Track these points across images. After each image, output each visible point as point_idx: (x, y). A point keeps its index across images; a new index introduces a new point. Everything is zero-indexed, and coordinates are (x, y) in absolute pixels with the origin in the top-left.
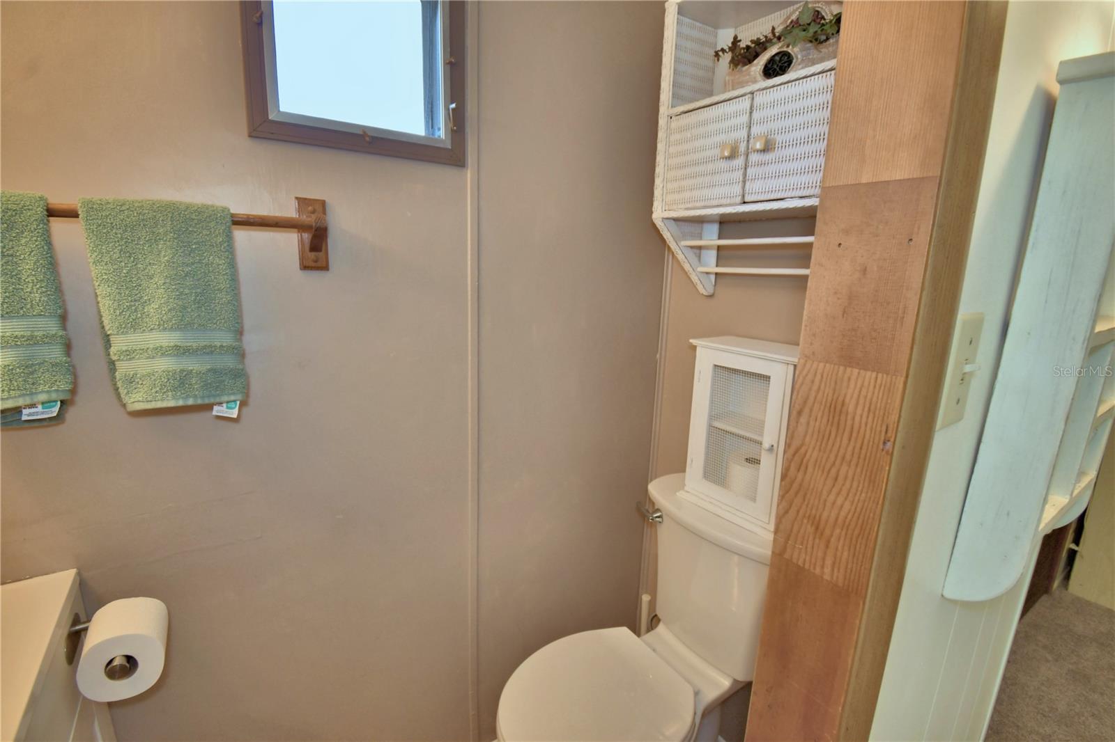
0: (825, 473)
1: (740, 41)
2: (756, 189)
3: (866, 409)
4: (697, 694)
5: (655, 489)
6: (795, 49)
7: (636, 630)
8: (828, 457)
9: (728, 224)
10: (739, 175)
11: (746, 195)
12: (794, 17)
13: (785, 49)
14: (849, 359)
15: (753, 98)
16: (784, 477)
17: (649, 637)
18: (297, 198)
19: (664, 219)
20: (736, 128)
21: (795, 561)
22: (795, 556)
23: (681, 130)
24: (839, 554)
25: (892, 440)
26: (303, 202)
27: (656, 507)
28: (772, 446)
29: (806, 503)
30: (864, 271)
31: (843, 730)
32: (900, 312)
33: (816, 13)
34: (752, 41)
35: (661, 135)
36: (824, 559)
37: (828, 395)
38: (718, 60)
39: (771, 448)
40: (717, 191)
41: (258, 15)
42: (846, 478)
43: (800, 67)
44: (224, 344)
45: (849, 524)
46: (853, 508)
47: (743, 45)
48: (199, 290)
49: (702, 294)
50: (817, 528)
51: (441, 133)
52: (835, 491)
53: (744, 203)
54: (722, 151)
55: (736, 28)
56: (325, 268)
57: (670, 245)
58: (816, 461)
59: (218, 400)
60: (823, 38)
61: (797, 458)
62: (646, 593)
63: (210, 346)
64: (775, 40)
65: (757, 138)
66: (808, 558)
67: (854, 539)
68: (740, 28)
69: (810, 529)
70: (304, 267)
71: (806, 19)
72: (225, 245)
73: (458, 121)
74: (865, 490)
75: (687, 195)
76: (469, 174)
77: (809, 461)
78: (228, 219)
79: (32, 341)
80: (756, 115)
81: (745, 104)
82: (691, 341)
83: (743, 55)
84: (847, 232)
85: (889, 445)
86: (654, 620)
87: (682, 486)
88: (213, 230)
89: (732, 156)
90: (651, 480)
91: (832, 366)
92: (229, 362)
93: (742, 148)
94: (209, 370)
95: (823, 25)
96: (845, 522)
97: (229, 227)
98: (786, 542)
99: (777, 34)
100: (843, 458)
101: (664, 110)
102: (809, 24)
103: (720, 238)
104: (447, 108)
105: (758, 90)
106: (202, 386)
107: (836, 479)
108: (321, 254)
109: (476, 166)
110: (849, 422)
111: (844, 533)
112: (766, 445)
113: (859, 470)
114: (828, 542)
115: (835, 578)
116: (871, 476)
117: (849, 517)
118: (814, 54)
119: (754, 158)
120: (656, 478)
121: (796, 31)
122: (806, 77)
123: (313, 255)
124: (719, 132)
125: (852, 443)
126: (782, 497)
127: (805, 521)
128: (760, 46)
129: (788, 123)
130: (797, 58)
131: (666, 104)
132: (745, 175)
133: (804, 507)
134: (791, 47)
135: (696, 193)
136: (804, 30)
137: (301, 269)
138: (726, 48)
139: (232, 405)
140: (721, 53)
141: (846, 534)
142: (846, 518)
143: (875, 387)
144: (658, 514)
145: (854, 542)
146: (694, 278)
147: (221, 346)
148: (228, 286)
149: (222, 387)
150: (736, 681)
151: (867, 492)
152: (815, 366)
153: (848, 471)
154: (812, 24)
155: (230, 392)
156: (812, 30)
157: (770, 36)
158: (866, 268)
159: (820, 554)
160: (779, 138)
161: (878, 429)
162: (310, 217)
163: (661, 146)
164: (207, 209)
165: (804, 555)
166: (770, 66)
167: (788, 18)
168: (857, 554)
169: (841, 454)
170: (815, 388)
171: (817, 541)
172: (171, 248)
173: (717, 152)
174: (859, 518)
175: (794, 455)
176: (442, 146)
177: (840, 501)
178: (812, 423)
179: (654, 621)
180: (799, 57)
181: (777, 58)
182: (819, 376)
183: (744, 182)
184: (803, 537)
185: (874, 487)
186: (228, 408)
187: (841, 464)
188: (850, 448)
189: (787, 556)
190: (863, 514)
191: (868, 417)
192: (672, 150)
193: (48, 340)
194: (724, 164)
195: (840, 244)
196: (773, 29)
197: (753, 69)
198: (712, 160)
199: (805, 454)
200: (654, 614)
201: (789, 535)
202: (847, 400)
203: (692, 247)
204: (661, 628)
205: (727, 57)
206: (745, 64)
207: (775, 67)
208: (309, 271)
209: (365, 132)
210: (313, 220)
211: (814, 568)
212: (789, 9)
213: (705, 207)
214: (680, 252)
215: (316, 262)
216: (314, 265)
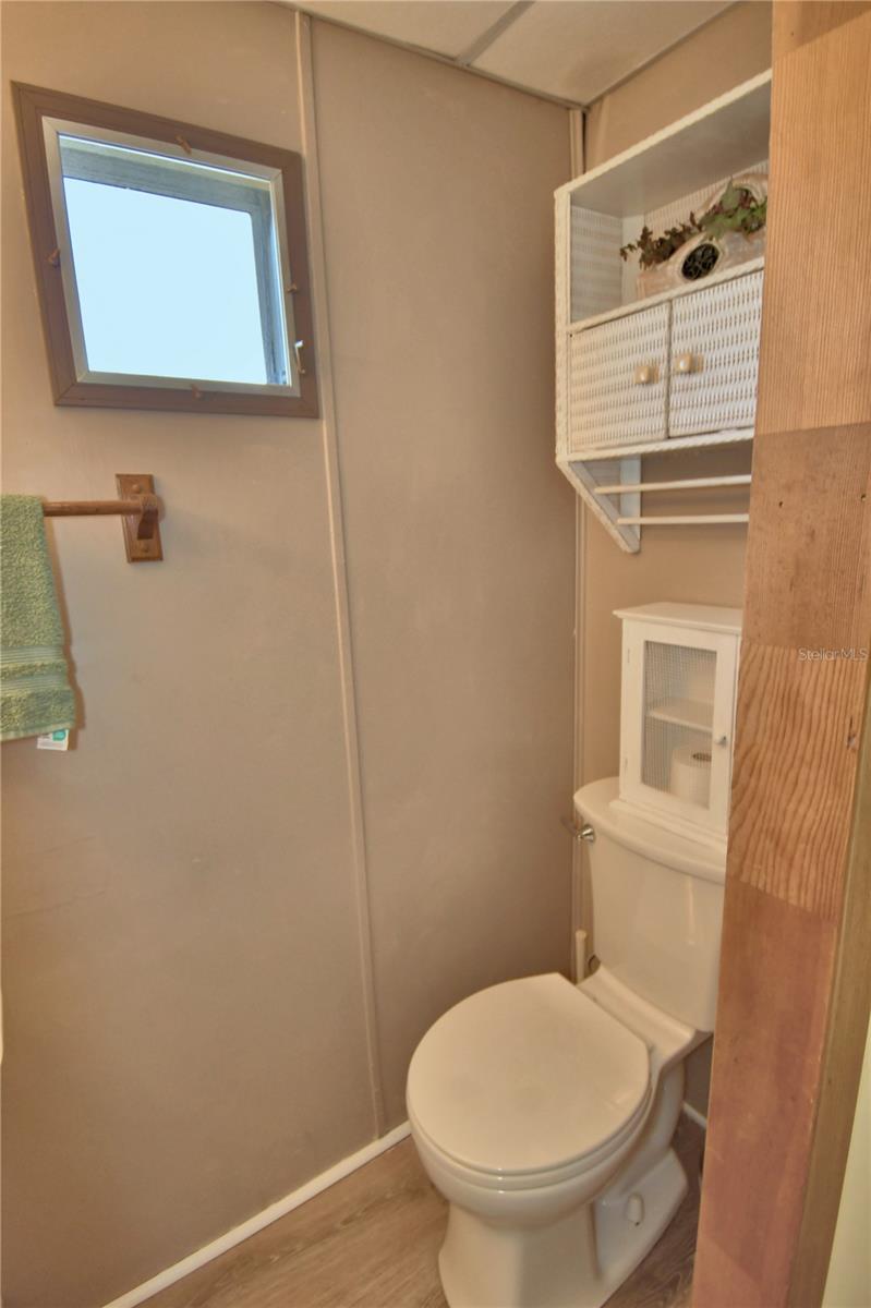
0: (782, 777)
1: (651, 233)
2: (682, 419)
3: (826, 699)
4: (651, 1051)
5: (585, 801)
6: (721, 241)
7: (571, 977)
8: (784, 759)
9: (652, 465)
10: (660, 404)
11: (671, 429)
12: (716, 201)
13: (707, 242)
14: (801, 641)
15: (671, 308)
16: (734, 784)
17: (588, 983)
18: (118, 476)
19: (572, 463)
20: (653, 345)
21: (753, 883)
22: (754, 879)
23: (585, 350)
24: (805, 873)
25: (858, 735)
26: (125, 481)
27: (585, 823)
28: (725, 738)
29: (763, 813)
30: (812, 534)
31: (825, 1082)
32: (858, 583)
33: (744, 194)
34: (666, 233)
35: (560, 357)
36: (788, 880)
37: (779, 685)
38: (625, 259)
39: (723, 741)
40: (634, 425)
41: (54, 255)
42: (807, 784)
43: (728, 263)
44: (46, 663)
45: (815, 836)
46: (818, 818)
47: (655, 237)
48: (10, 600)
49: (626, 552)
50: (777, 844)
51: (287, 378)
52: (794, 799)
53: (669, 438)
54: (638, 375)
55: (645, 214)
56: (159, 557)
57: (582, 494)
58: (771, 764)
59: (43, 731)
60: (754, 226)
61: (748, 762)
62: (581, 928)
63: (30, 667)
64: (695, 230)
65: (682, 356)
66: (769, 880)
67: (822, 853)
68: (651, 215)
69: (770, 845)
70: (134, 559)
71: (732, 203)
72: (38, 542)
73: (306, 363)
74: (830, 796)
75: (598, 431)
76: (325, 427)
77: (761, 764)
78: (40, 510)
80: (677, 328)
81: (661, 314)
82: (615, 612)
83: (657, 250)
84: (789, 488)
85: (855, 742)
86: (593, 963)
87: (615, 794)
88: (21, 525)
89: (651, 380)
90: (577, 789)
91: (782, 650)
92: (54, 684)
93: (662, 370)
94: (31, 696)
95: (753, 210)
96: (809, 834)
97: (41, 520)
98: (742, 863)
99: (697, 222)
100: (803, 759)
101: (562, 326)
102: (736, 210)
103: (643, 481)
104: (292, 347)
105: (678, 296)
106: (24, 716)
107: (796, 783)
108: (152, 542)
109: (333, 416)
110: (807, 716)
111: (809, 847)
112: (717, 737)
113: (822, 772)
114: (792, 859)
115: (802, 901)
116: (836, 779)
117: (815, 828)
118: (744, 246)
119: (678, 381)
120: (583, 785)
121: (720, 219)
122: (735, 278)
123: (142, 544)
124: (631, 352)
125: (811, 742)
126: (734, 808)
127: (763, 836)
128: (677, 238)
129: (718, 335)
130: (724, 253)
131: (564, 318)
132: (668, 403)
133: (760, 819)
134: (714, 239)
135: (609, 429)
136: (730, 217)
137: (129, 561)
138: (634, 243)
139: (60, 735)
140: (628, 251)
141: (812, 849)
142: (811, 829)
143: (834, 672)
144: (588, 831)
145: (821, 858)
146: (614, 533)
147: (43, 665)
148: (45, 592)
149: (47, 714)
150: (698, 1033)
151: (833, 799)
152: (762, 648)
153: (809, 775)
154: (740, 209)
155: (57, 720)
156: (740, 217)
157: (689, 224)
158: (814, 532)
159: (783, 875)
160: (708, 356)
161: (841, 722)
162: (135, 498)
163: (560, 372)
164: (13, 500)
165: (764, 876)
166: (690, 264)
167: (711, 199)
168: (826, 873)
169: (799, 753)
170: (763, 676)
171: (778, 858)
173: (631, 376)
174: (825, 829)
175: (744, 758)
176: (288, 395)
177: (801, 811)
178: (763, 718)
179: (592, 965)
180: (727, 250)
181: (700, 253)
182: (767, 662)
183: (668, 413)
184: (762, 855)
185: (840, 792)
186: (55, 739)
187: (800, 767)
188: (810, 747)
189: (744, 878)
190: (829, 825)
191: (828, 708)
192: (576, 376)
194: (640, 391)
195: (781, 504)
196: (692, 215)
197: (670, 268)
198: (626, 387)
199: (756, 758)
200: (590, 956)
201: (746, 853)
202: (802, 691)
203: (607, 495)
204: (602, 972)
205: (638, 253)
206: (659, 262)
207: (697, 264)
208: (140, 564)
210: (141, 503)
211: (778, 892)
212: (710, 187)
213: (621, 446)
214: (593, 502)
215: (146, 551)
216: (144, 555)
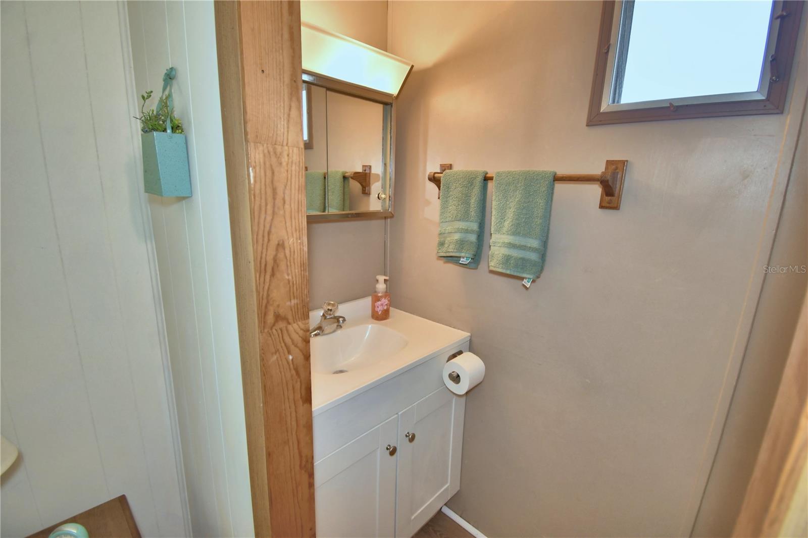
18: (606, 160)
26: (610, 163)
41: (606, 47)
48: (528, 216)
56: (616, 208)
59: (524, 276)
63: (525, 246)
70: (601, 207)
76: (788, 119)
78: (552, 178)
79: (467, 231)
92: (533, 256)
94: (521, 258)
97: (551, 182)
104: (768, 62)
106: (515, 266)
108: (615, 198)
123: (608, 198)
137: (599, 208)
148: (542, 215)
155: (528, 273)
172: (521, 194)
193: (472, 232)
208: (605, 210)
209: (671, 104)
215: (609, 203)
216: (608, 205)
